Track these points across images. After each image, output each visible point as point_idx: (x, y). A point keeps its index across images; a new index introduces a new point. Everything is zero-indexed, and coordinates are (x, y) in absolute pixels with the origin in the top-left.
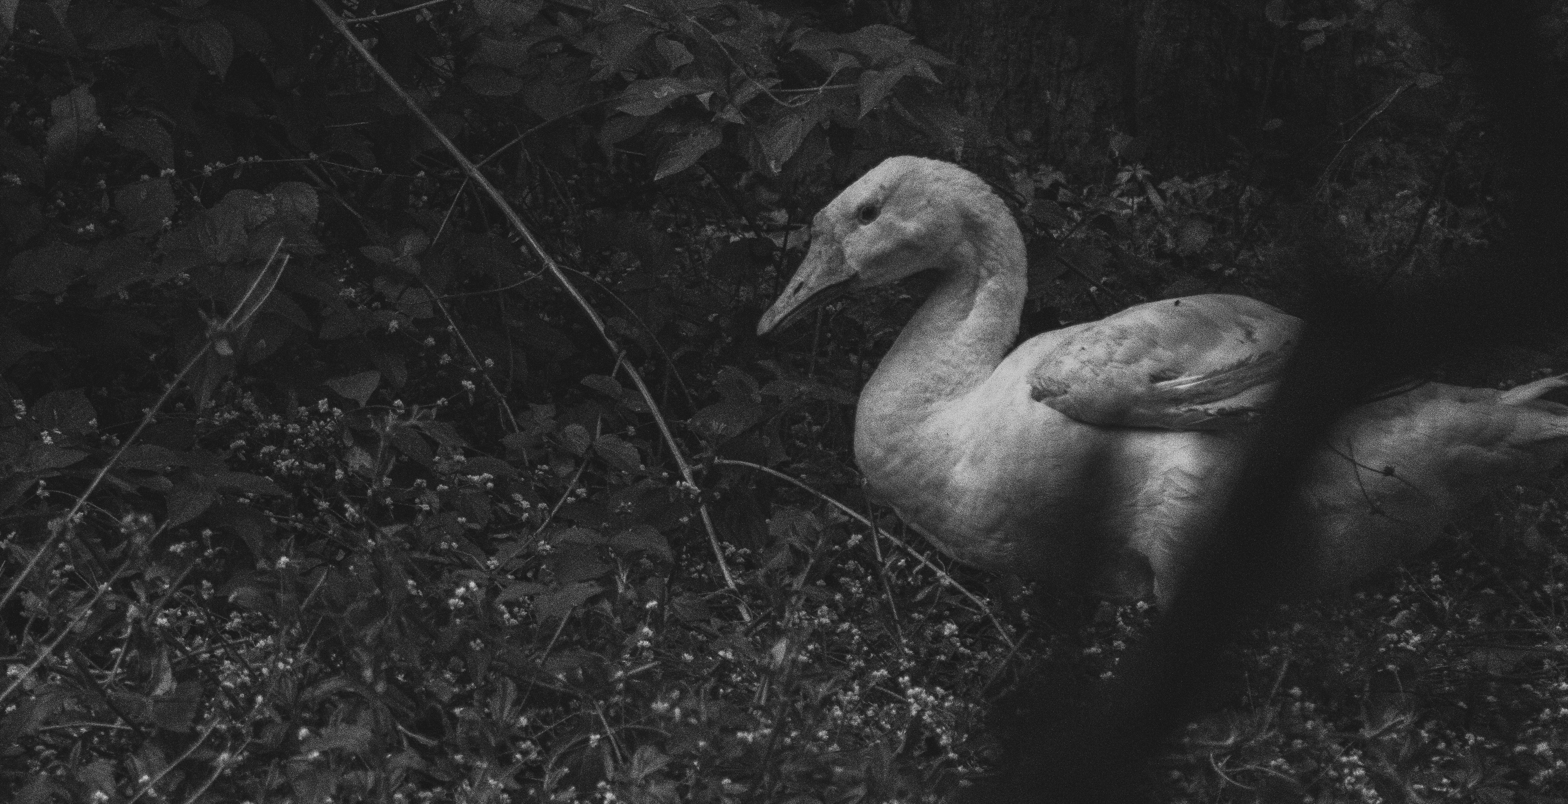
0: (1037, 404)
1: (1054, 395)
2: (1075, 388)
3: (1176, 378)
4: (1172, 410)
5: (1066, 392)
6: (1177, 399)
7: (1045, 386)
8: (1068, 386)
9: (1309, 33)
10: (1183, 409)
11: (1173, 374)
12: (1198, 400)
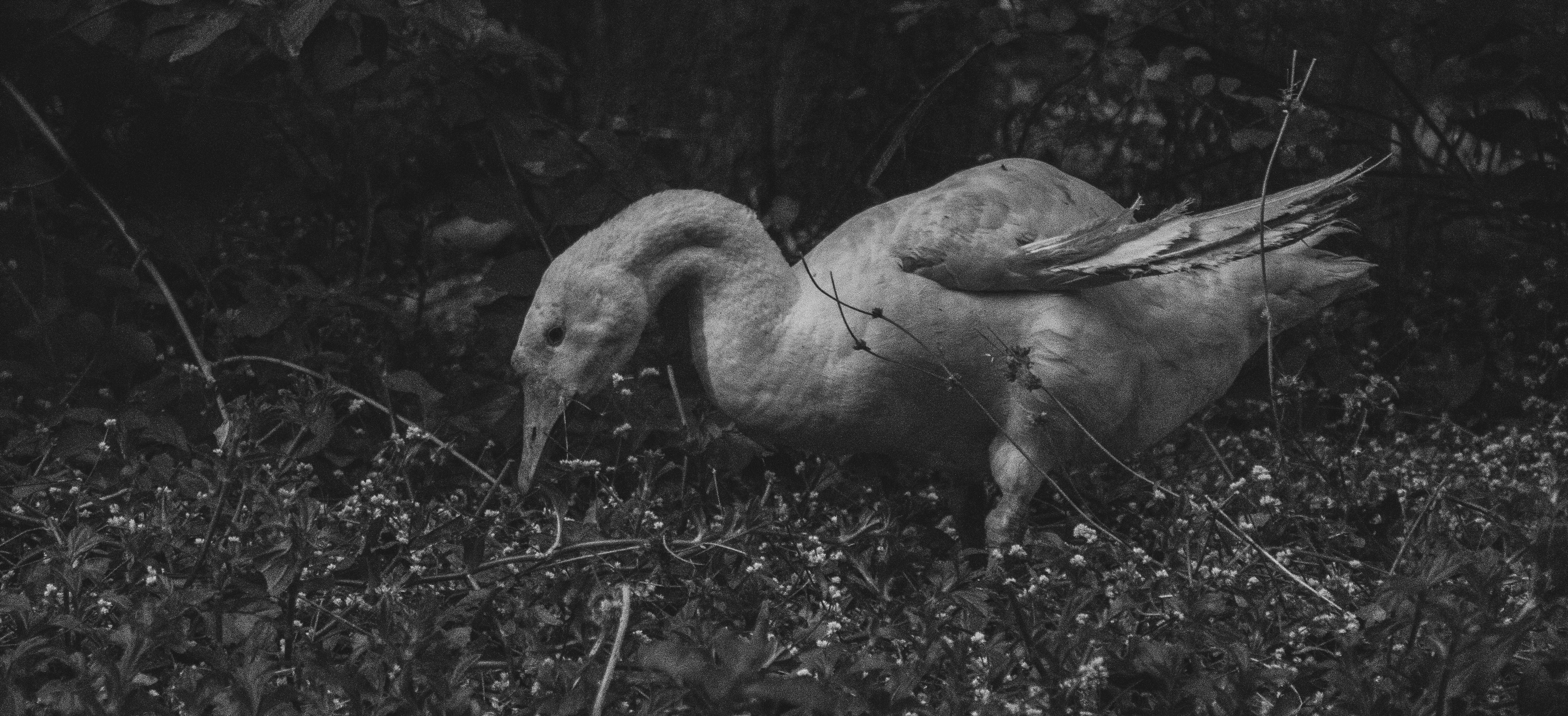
0: (910, 276)
1: (930, 263)
2: (950, 254)
3: (1032, 241)
4: (1043, 272)
5: (943, 261)
6: (1047, 261)
7: (919, 254)
8: (944, 254)
9: (902, 15)
10: (1055, 270)
11: (1030, 237)
12: (1068, 260)
